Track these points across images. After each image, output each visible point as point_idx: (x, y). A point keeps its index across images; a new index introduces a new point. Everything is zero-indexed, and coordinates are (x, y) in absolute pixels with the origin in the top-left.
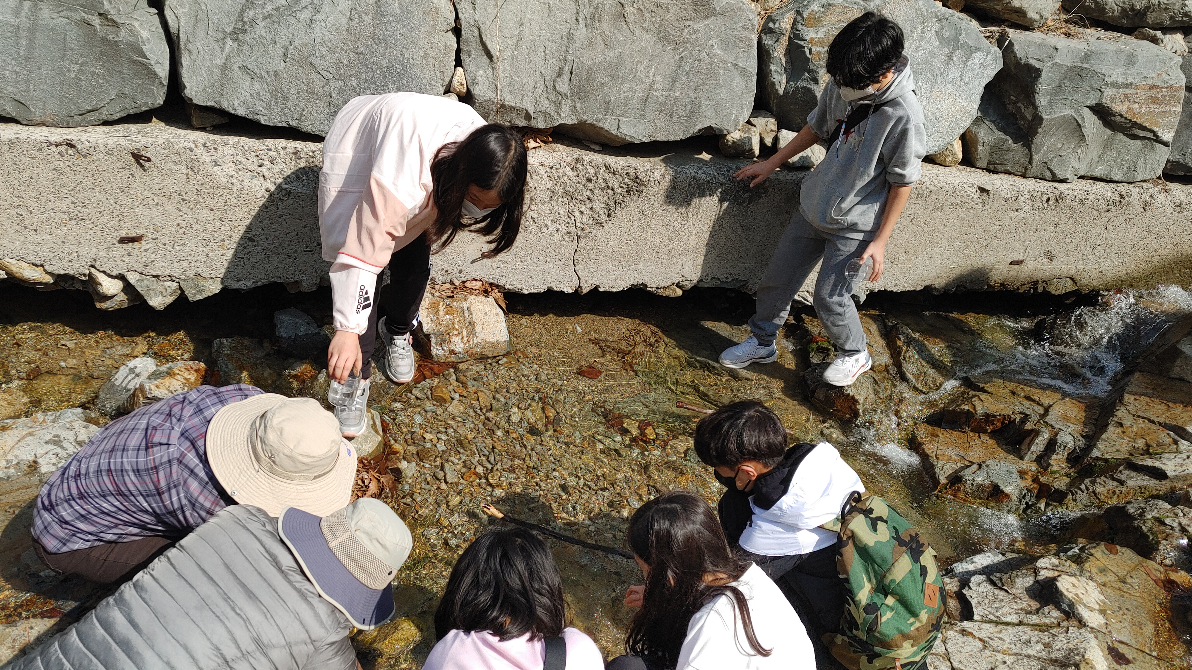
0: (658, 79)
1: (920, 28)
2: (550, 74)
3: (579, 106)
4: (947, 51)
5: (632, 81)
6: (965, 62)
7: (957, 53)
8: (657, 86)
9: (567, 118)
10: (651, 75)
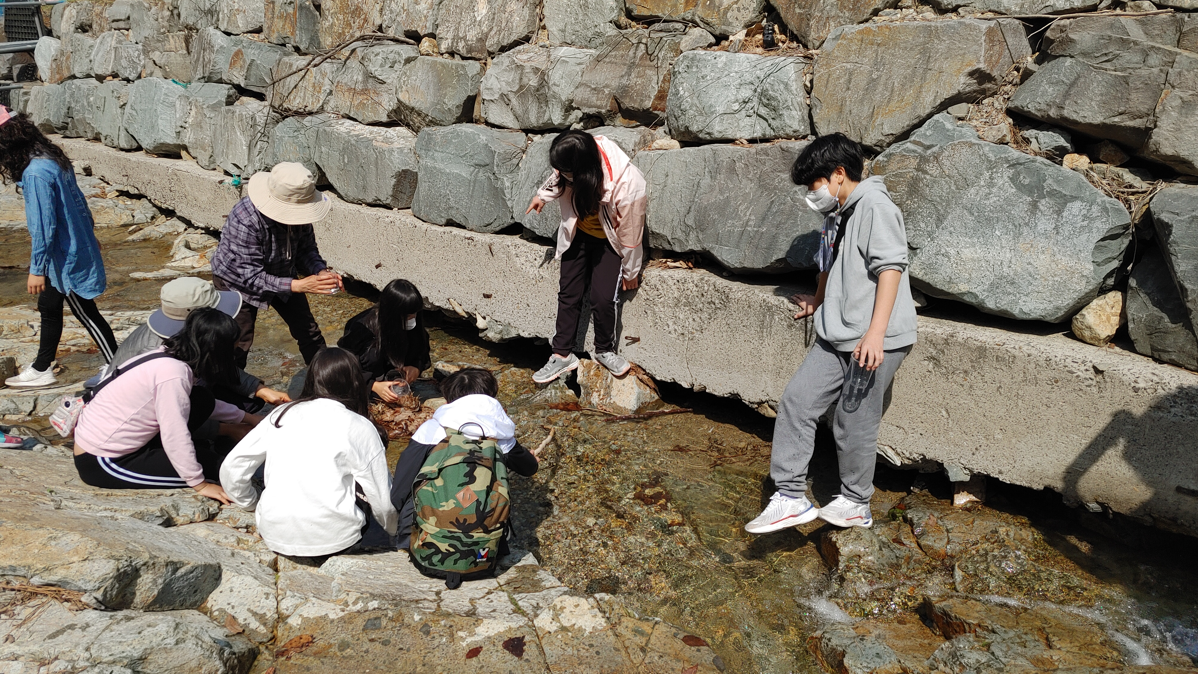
0: (753, 217)
1: (987, 175)
2: (683, 210)
3: (701, 237)
4: (1029, 199)
5: (733, 219)
6: (1059, 212)
7: (1043, 201)
8: (750, 223)
9: (693, 245)
10: (748, 214)
